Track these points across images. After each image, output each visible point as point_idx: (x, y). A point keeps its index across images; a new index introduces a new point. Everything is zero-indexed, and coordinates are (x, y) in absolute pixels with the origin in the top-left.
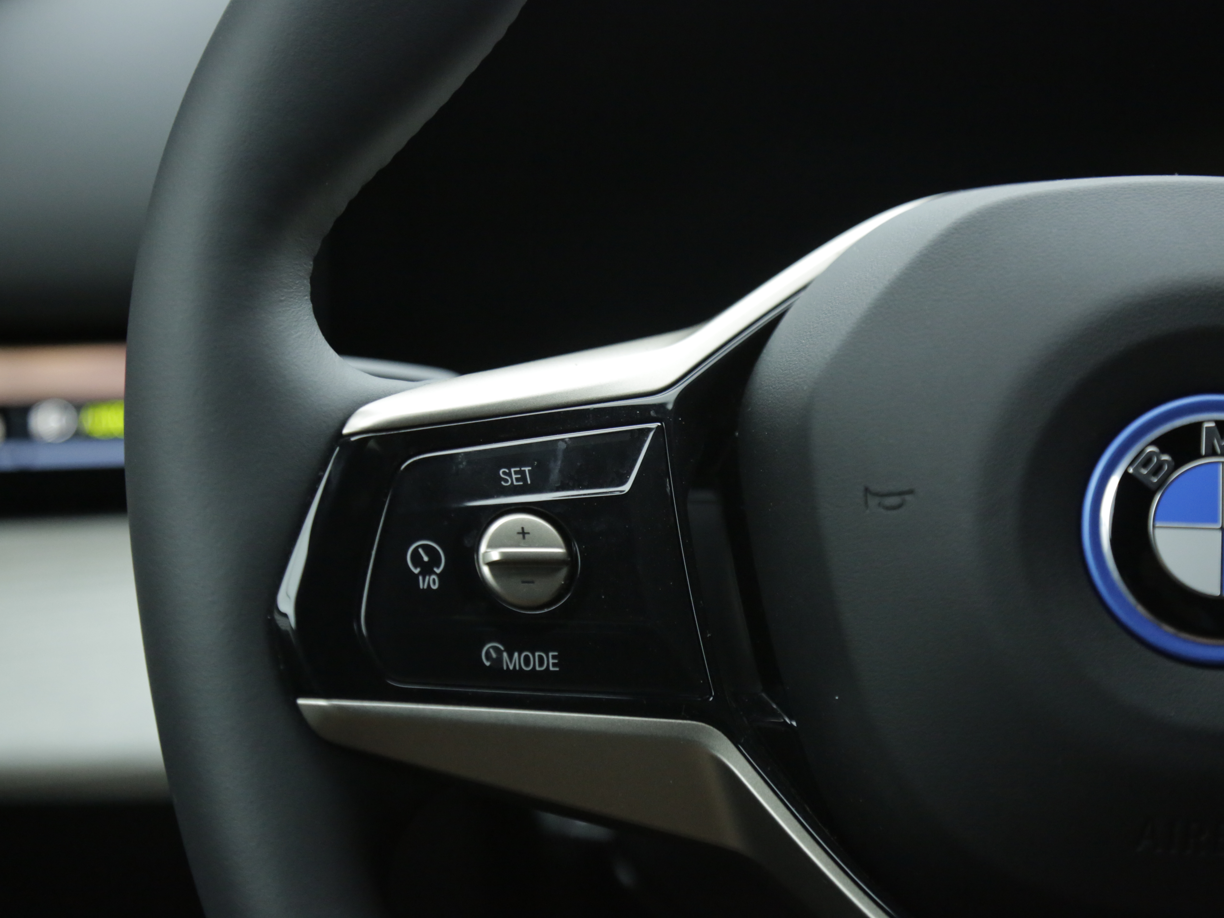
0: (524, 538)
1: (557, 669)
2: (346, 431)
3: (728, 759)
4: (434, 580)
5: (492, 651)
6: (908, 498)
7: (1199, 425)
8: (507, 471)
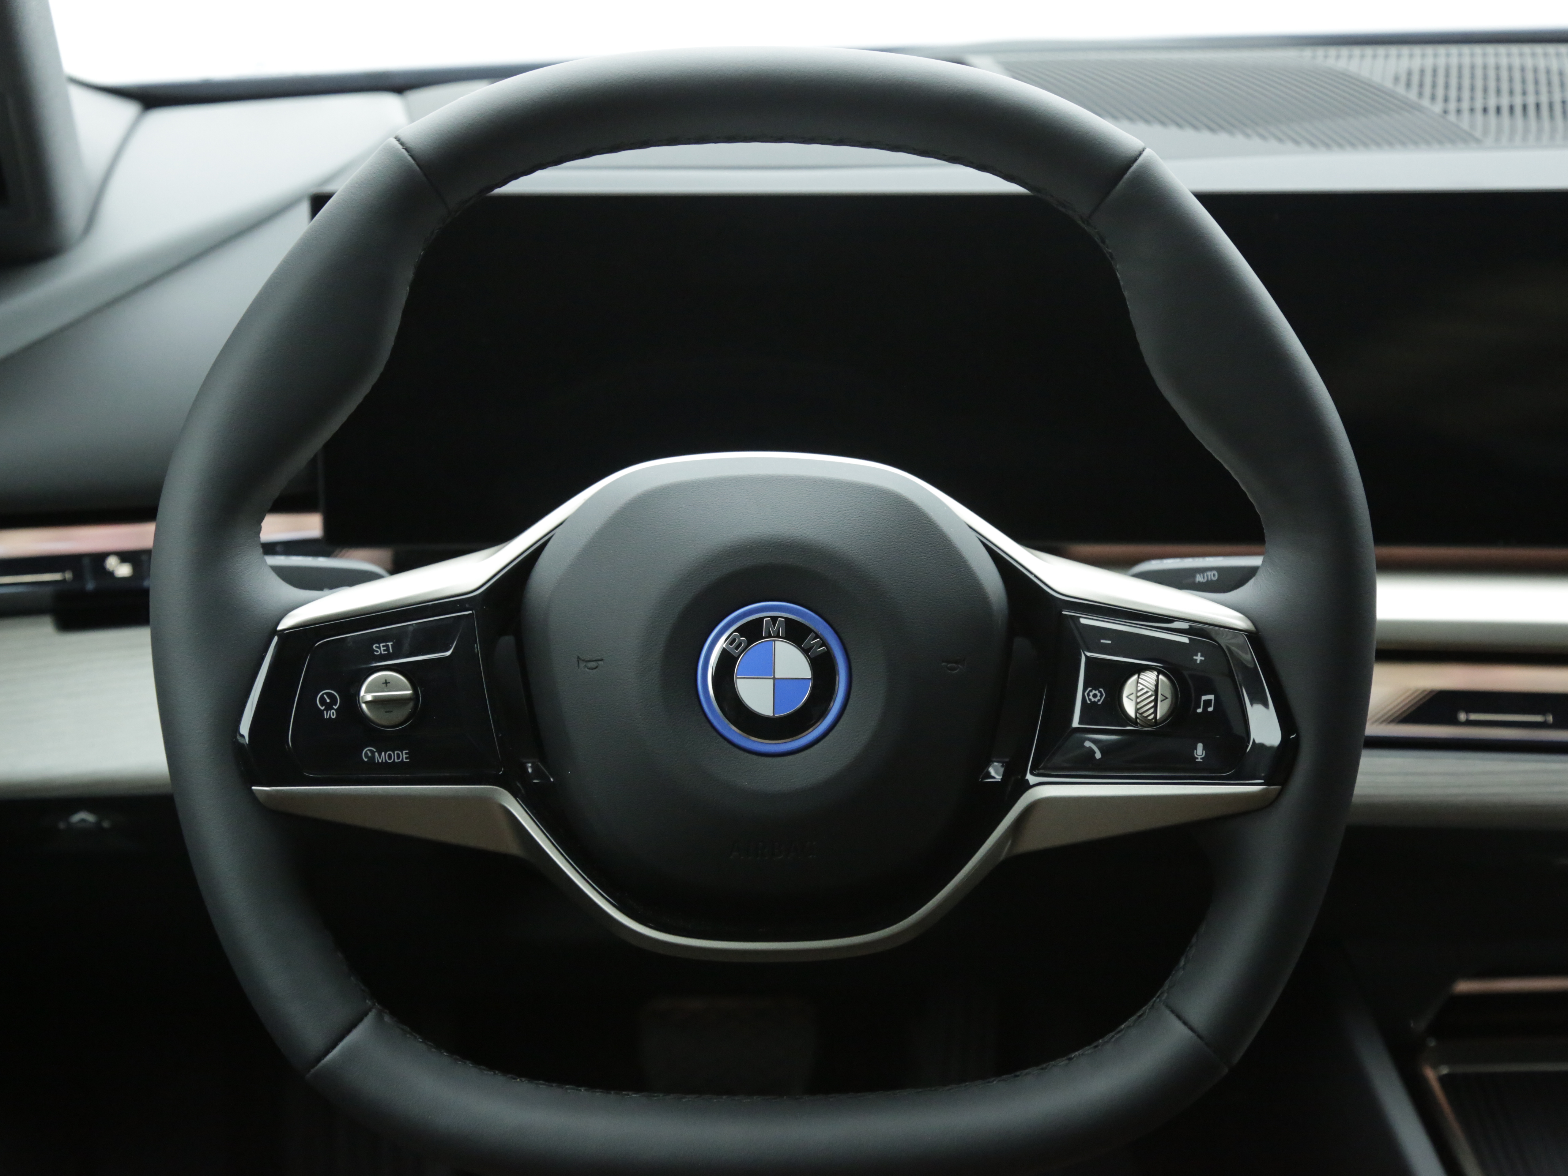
0: (386, 686)
1: (408, 760)
2: (280, 628)
3: (511, 807)
4: (333, 713)
5: (368, 752)
6: (600, 663)
7: (762, 619)
8: (378, 645)
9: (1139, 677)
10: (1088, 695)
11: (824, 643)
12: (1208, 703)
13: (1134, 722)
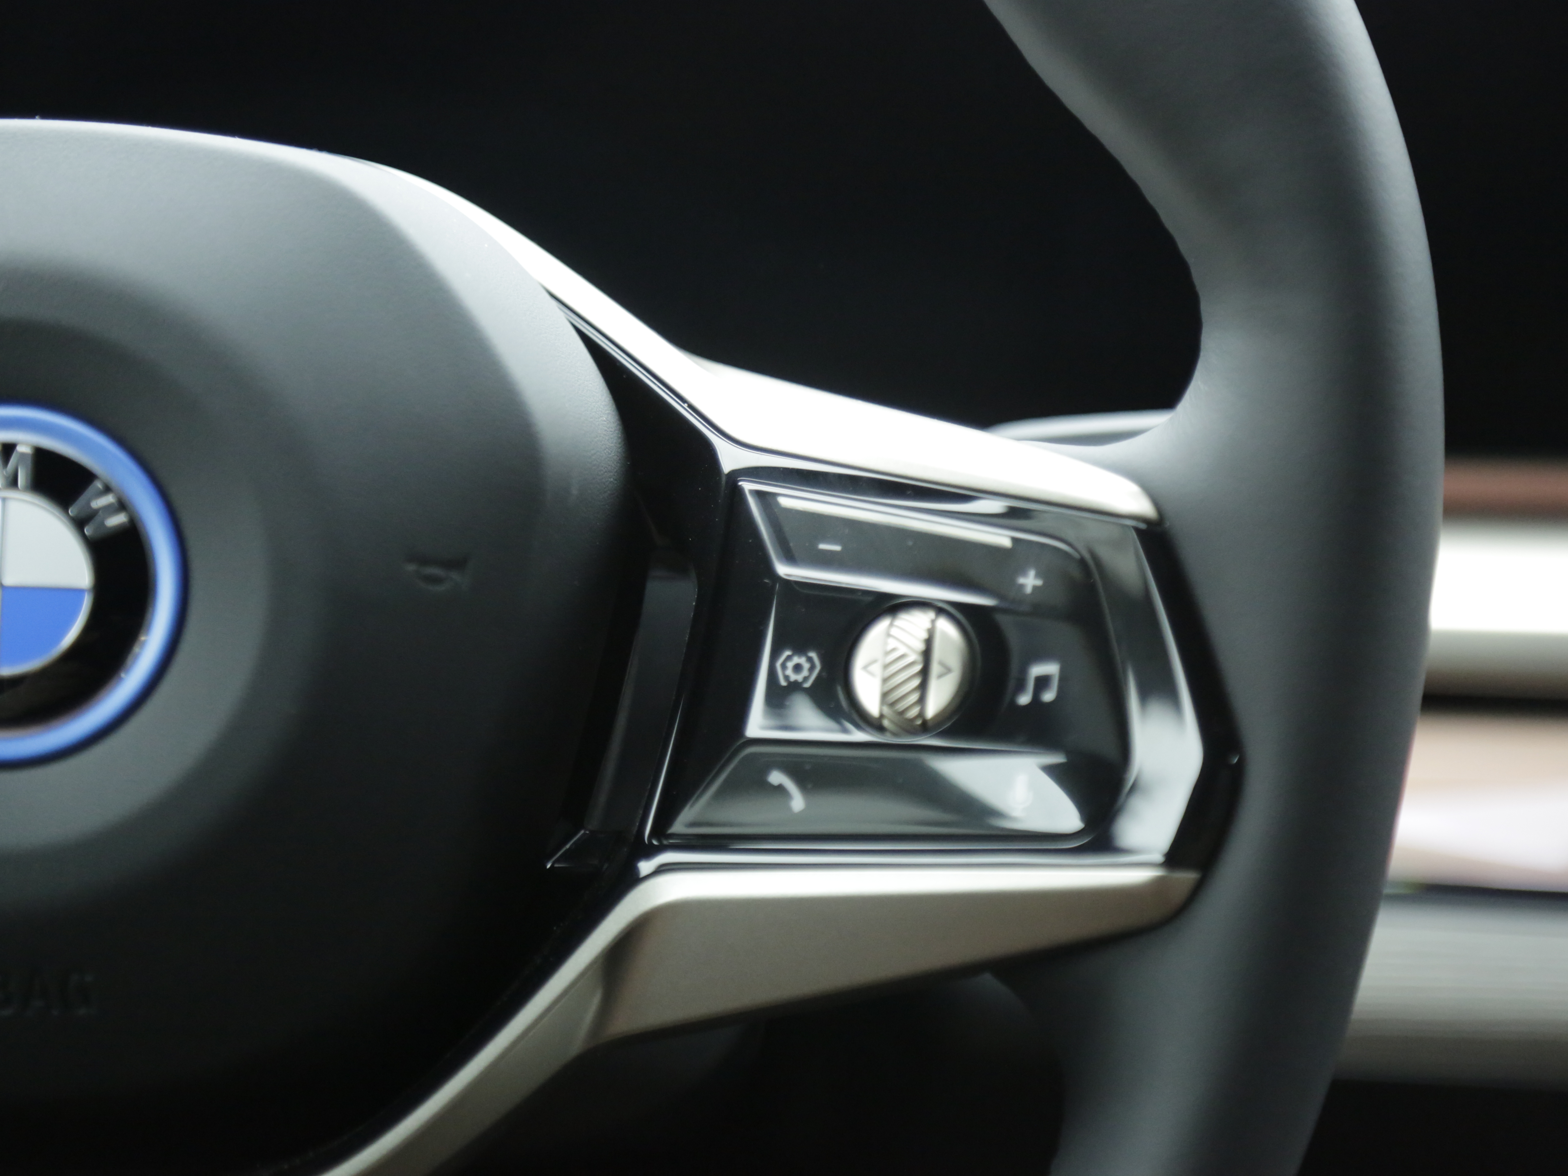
9: (891, 625)
10: (784, 666)
11: (122, 505)
12: (1042, 682)
13: (876, 725)
